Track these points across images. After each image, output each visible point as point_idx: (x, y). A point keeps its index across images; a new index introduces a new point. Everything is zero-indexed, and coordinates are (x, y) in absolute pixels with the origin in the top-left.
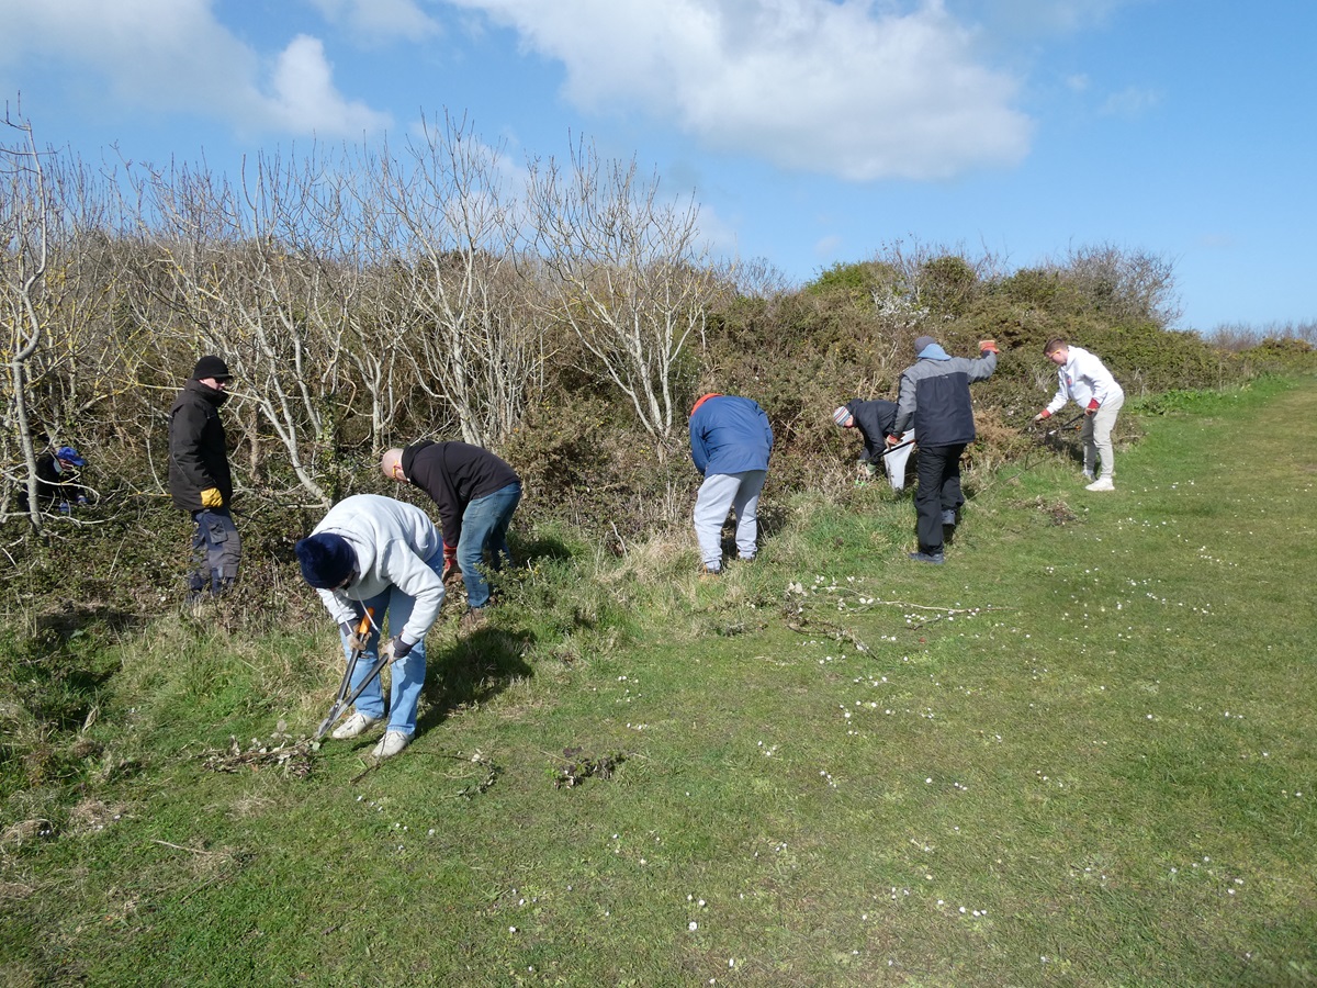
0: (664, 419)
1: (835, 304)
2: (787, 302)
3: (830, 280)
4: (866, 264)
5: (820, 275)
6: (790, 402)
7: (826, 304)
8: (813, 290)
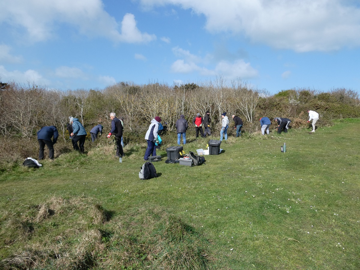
0: (251, 121)
1: (281, 100)
2: (270, 99)
3: (280, 94)
4: (289, 90)
5: (278, 93)
6: (272, 118)
7: (279, 100)
8: (276, 96)
